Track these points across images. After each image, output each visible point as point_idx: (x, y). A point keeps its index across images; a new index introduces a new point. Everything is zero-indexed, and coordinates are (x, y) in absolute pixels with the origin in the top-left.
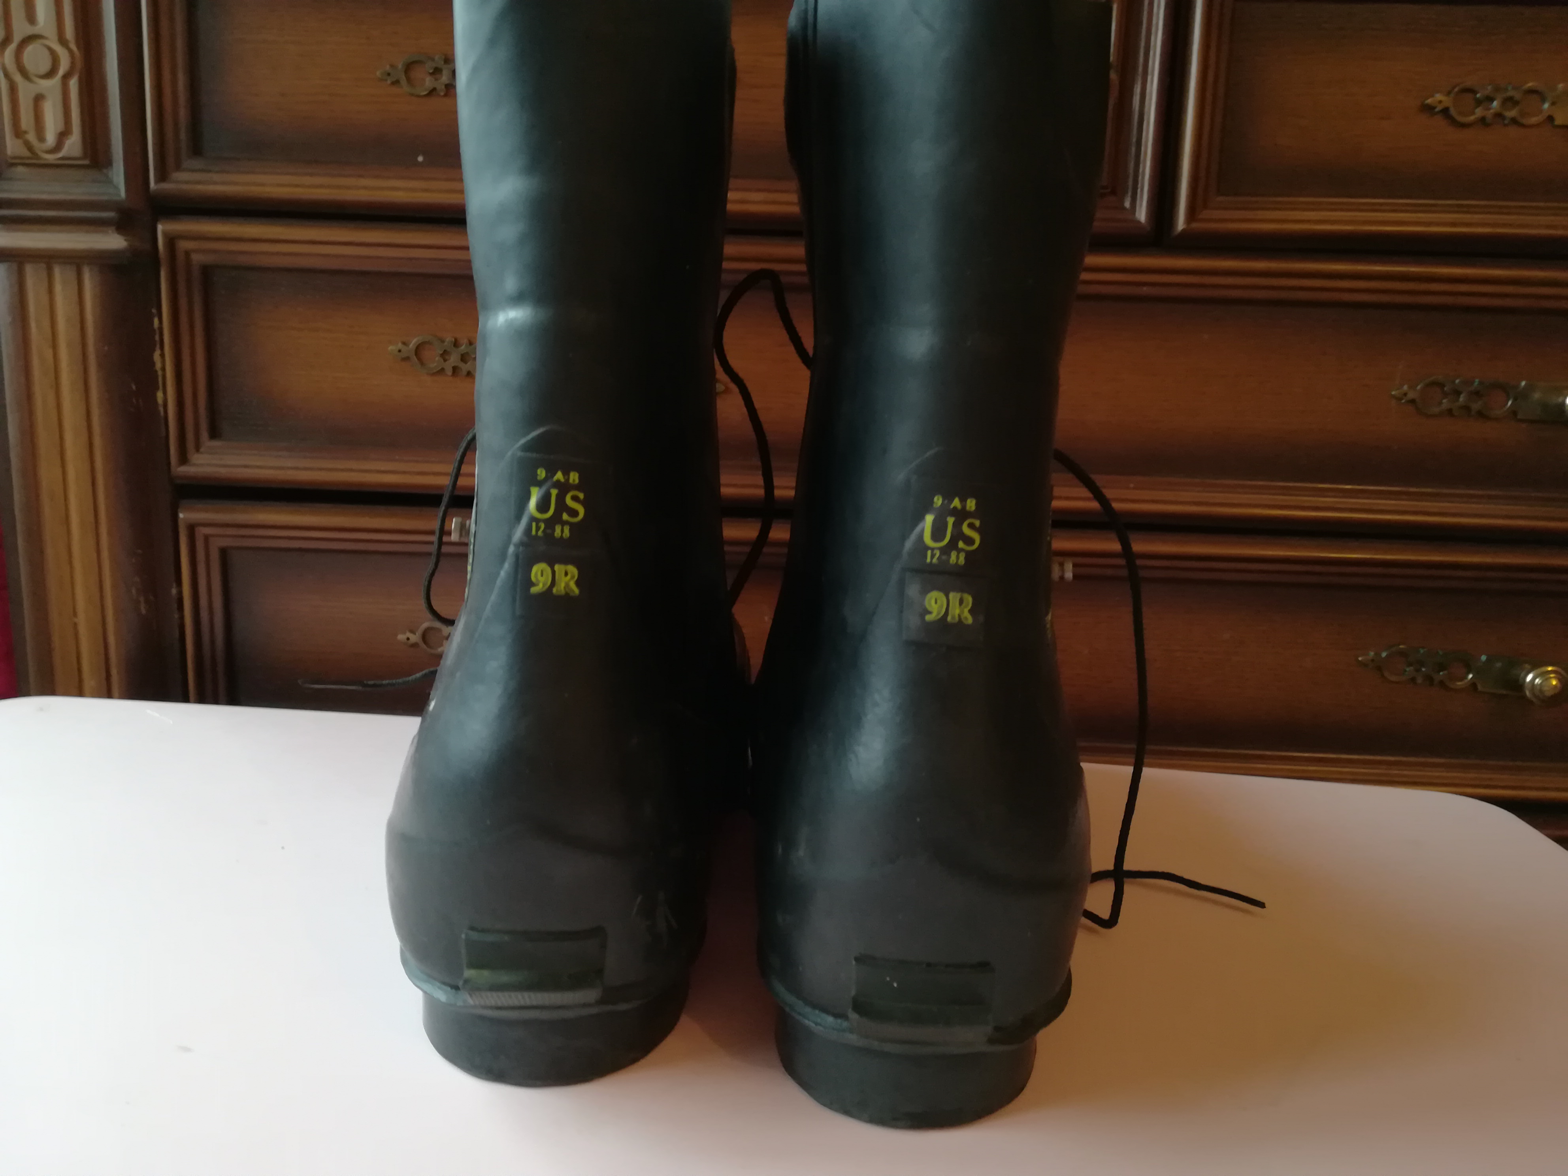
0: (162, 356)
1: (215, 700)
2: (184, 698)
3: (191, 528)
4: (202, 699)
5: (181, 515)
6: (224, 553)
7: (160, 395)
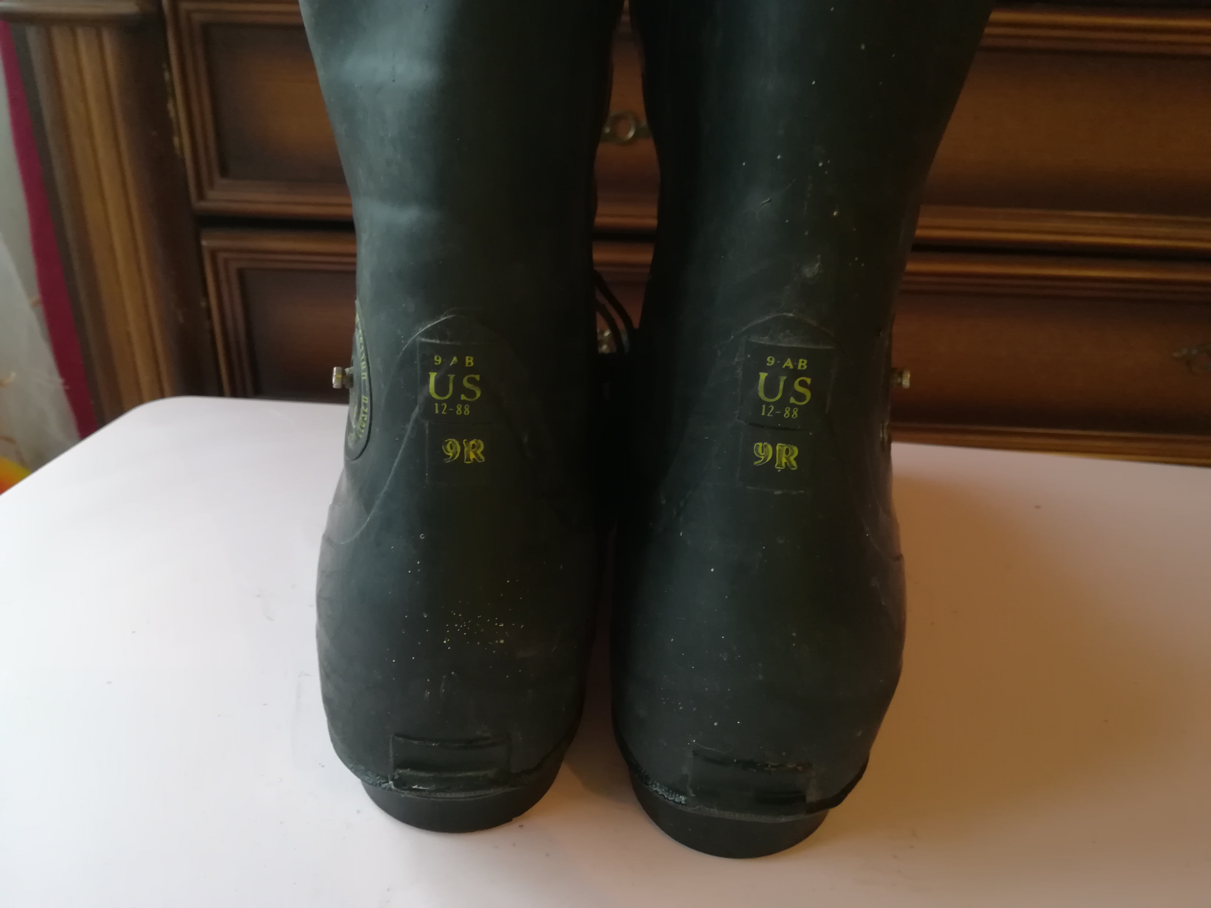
0: (175, 105)
1: (245, 395)
2: (220, 393)
3: (214, 253)
4: (235, 393)
5: (204, 243)
6: (241, 274)
7: (176, 140)
